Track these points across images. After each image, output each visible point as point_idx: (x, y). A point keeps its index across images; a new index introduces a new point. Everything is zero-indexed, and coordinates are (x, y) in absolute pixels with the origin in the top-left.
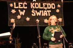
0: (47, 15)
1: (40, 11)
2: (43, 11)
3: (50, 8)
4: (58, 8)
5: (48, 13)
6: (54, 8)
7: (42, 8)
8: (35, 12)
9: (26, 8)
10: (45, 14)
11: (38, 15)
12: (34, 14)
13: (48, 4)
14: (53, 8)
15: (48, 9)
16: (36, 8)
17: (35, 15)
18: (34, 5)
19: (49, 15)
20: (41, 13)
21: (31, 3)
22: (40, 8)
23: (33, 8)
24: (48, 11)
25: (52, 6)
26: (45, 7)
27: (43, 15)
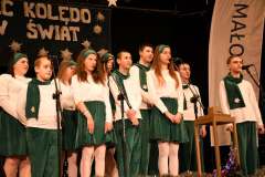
0: (69, 39)
1: (51, 27)
2: (57, 27)
3: (77, 20)
4: (100, 23)
5: (71, 33)
6: (89, 21)
7: (56, 18)
8: (36, 28)
9: (11, 14)
10: (63, 35)
11: (44, 37)
12: (32, 33)
13: (72, 10)
14: (84, 21)
15: (71, 24)
16: (39, 16)
17: (35, 36)
18: (34, 10)
19: (76, 39)
20: (54, 31)
21: (26, 4)
22: (51, 18)
23: (30, 17)
24: (71, 28)
25: (82, 14)
26: (64, 16)
27: (58, 38)
